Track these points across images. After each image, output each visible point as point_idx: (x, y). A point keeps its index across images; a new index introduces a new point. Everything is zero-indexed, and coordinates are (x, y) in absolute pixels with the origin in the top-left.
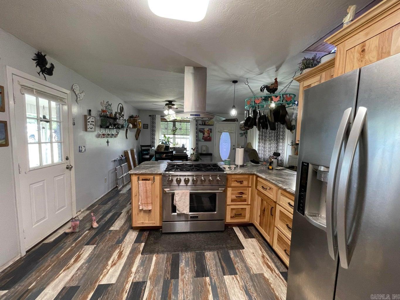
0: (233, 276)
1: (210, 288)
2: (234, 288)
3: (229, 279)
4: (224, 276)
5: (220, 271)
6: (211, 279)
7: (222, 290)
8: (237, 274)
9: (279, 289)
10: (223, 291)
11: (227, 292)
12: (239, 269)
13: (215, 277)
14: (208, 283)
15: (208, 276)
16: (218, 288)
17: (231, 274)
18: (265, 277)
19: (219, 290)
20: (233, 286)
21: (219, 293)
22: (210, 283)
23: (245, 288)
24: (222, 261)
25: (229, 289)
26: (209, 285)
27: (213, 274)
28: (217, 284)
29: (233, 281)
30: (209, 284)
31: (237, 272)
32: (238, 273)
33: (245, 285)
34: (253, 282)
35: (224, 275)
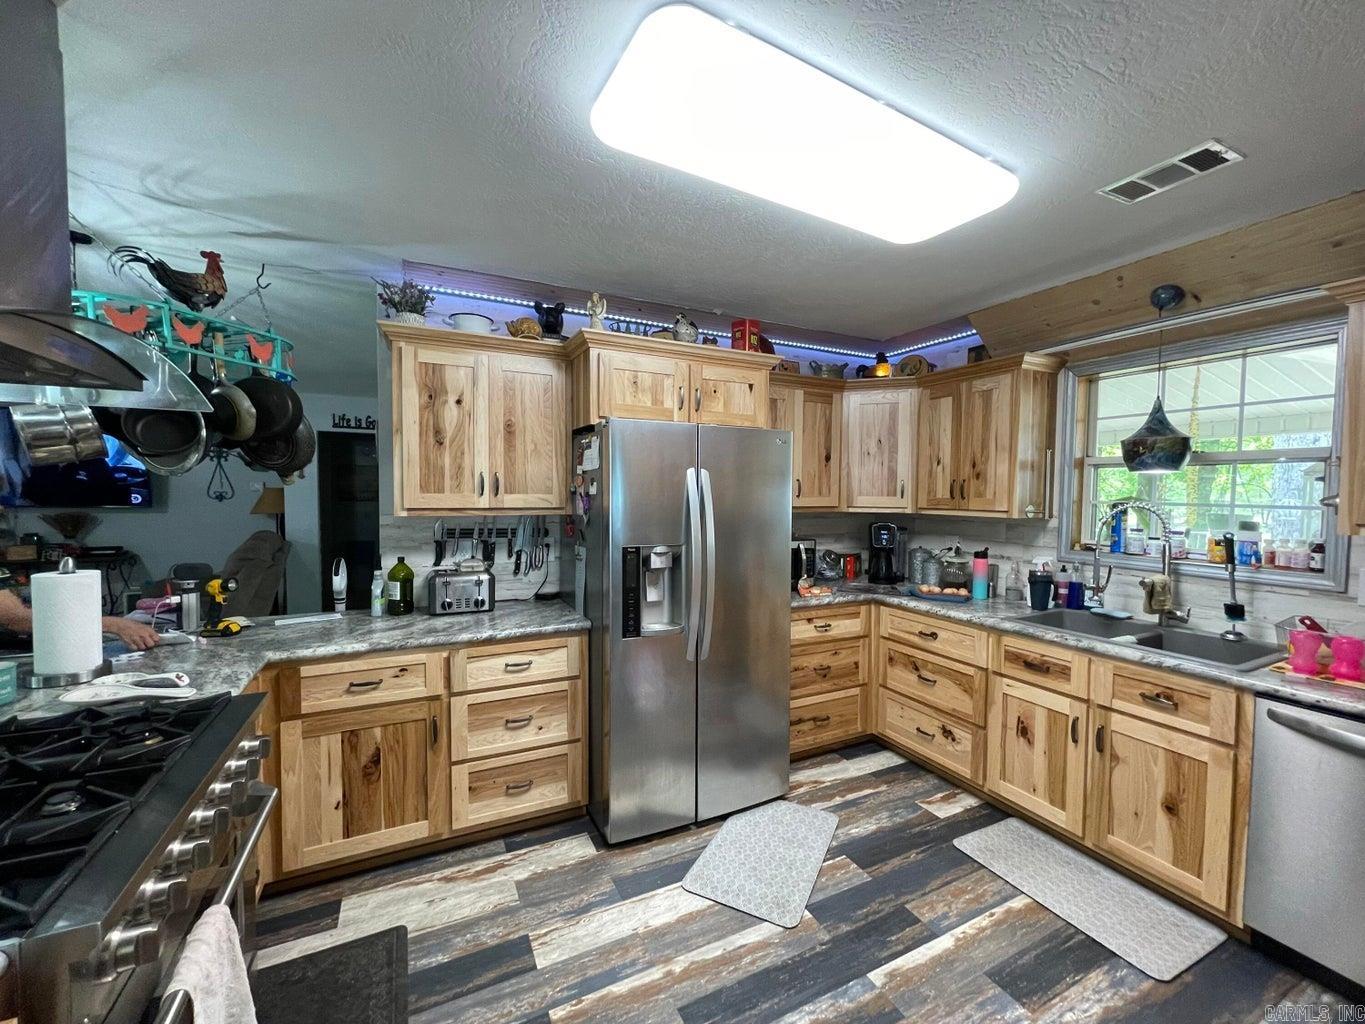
0: (534, 944)
1: (590, 996)
2: (575, 939)
3: (545, 954)
4: (539, 967)
5: (521, 983)
6: (555, 1004)
7: (590, 963)
8: (527, 936)
9: (558, 858)
10: (590, 961)
11: (591, 951)
12: (506, 931)
13: (546, 992)
14: (573, 1008)
15: (547, 1014)
16: (585, 974)
17: (530, 950)
18: (526, 880)
19: (591, 973)
20: (569, 942)
21: (600, 970)
22: (574, 1002)
23: (569, 916)
24: (471, 985)
25: (582, 950)
26: (581, 1002)
27: (534, 1003)
28: (573, 980)
29: (554, 941)
30: (576, 1005)
31: (517, 936)
32: (522, 933)
33: (561, 915)
34: (549, 901)
35: (534, 967)
